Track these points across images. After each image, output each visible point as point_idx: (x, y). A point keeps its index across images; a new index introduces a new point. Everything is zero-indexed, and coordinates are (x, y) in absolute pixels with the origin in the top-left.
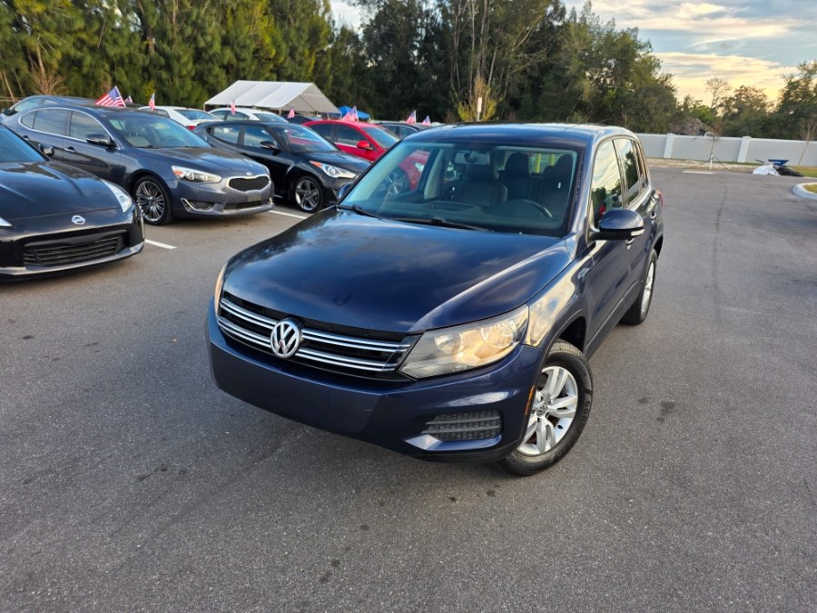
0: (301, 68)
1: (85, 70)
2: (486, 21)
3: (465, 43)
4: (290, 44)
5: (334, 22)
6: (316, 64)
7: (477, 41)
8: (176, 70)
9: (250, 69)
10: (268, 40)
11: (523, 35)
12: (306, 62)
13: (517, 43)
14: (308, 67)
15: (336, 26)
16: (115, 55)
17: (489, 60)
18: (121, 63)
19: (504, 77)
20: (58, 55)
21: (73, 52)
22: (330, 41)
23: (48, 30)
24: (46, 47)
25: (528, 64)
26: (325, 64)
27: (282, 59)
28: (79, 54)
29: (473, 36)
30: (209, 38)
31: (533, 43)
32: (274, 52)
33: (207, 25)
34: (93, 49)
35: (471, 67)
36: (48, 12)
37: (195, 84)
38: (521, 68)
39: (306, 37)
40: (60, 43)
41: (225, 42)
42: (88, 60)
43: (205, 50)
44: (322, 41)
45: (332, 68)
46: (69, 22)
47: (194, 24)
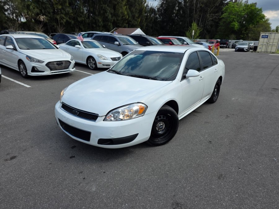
0: (136, 22)
1: (71, 25)
2: (199, 3)
3: (191, 11)
4: (133, 14)
5: (148, 6)
6: (141, 20)
7: (196, 11)
8: (98, 24)
10: (126, 13)
12: (137, 20)
13: (210, 10)
14: (139, 21)
16: (80, 21)
17: (200, 16)
18: (82, 22)
19: (205, 22)
20: (65, 20)
21: (68, 20)
22: (146, 13)
23: (62, 14)
24: (61, 18)
25: (214, 17)
26: (143, 20)
27: (130, 19)
28: (70, 21)
29: (194, 9)
30: (108, 14)
31: (216, 10)
32: (127, 17)
33: (107, 10)
34: (74, 19)
36: (62, 8)
38: (212, 19)
39: (138, 11)
40: (65, 17)
41: (114, 15)
42: (73, 22)
43: (107, 17)
44: (143, 13)
45: (145, 21)
46: (68, 11)
47: (104, 10)
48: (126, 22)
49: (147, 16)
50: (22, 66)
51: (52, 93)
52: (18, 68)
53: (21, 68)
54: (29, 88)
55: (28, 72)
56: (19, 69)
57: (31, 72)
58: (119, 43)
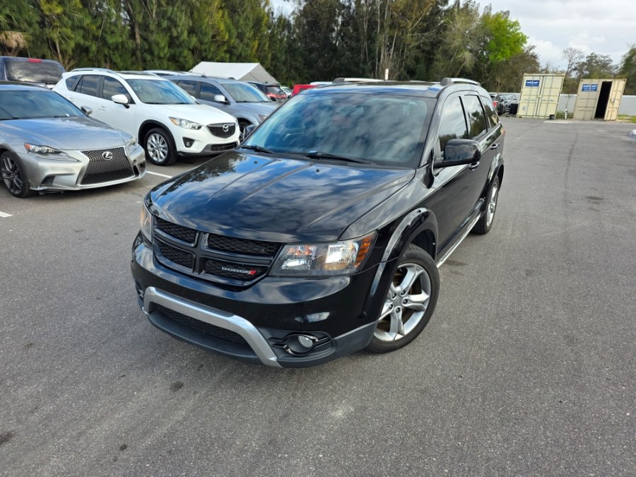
0: (247, 49)
1: (91, 55)
2: (389, 9)
3: (372, 25)
4: (240, 30)
5: (273, 13)
6: (259, 44)
7: (382, 26)
8: (156, 53)
9: (210, 50)
10: (222, 27)
11: (417, 19)
12: (252, 44)
13: (412, 26)
14: (253, 47)
15: (275, 16)
16: (113, 43)
17: (391, 38)
18: (116, 48)
19: (403, 51)
20: (72, 44)
21: (82, 42)
22: (269, 28)
23: (65, 26)
24: (63, 38)
25: (422, 41)
26: (264, 45)
27: (232, 41)
28: (87, 44)
29: (379, 21)
30: (179, 30)
31: (425, 24)
32: (227, 37)
33: (178, 20)
34: (95, 38)
35: (377, 45)
36: (64, 13)
37: (169, 63)
38: (416, 44)
39: (251, 24)
40: (73, 36)
41: (191, 31)
42: (94, 48)
43: (177, 38)
44: (263, 28)
45: (269, 47)
46: (81, 21)
47: (169, 19)
48: (225, 48)
49: (272, 36)
51: (77, 232)
54: (7, 218)
58: (226, 99)
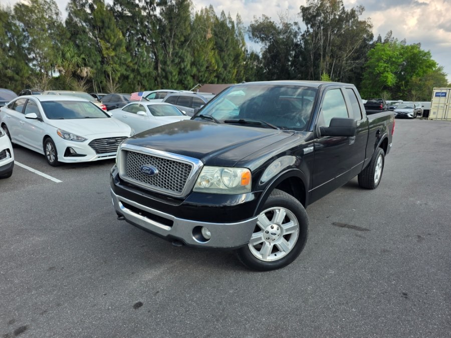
0: (229, 75)
1: (130, 80)
2: (329, 45)
3: (317, 57)
4: (225, 63)
5: (247, 51)
6: (237, 72)
7: (324, 57)
8: (170, 79)
9: (204, 76)
11: (350, 51)
12: (232, 72)
13: (347, 56)
14: (233, 73)
15: (248, 53)
16: (143, 73)
17: (331, 65)
18: (145, 76)
19: (339, 73)
20: (119, 75)
21: (125, 73)
22: (245, 61)
23: (115, 63)
24: (114, 71)
25: (354, 66)
26: (241, 71)
27: (220, 70)
28: (128, 73)
29: (322, 53)
30: (186, 64)
31: (356, 55)
32: (216, 67)
33: (185, 58)
34: (133, 71)
35: (320, 69)
36: (116, 56)
37: (178, 85)
38: (350, 68)
39: (232, 59)
40: (120, 69)
41: (193, 64)
42: (132, 76)
43: (184, 69)
44: (241, 61)
45: (245, 73)
46: (125, 60)
47: (180, 57)
48: (215, 74)
49: (246, 66)
50: (49, 147)
51: (99, 193)
52: (42, 149)
53: (47, 150)
54: (59, 183)
55: (58, 156)
56: (45, 151)
57: (65, 156)
